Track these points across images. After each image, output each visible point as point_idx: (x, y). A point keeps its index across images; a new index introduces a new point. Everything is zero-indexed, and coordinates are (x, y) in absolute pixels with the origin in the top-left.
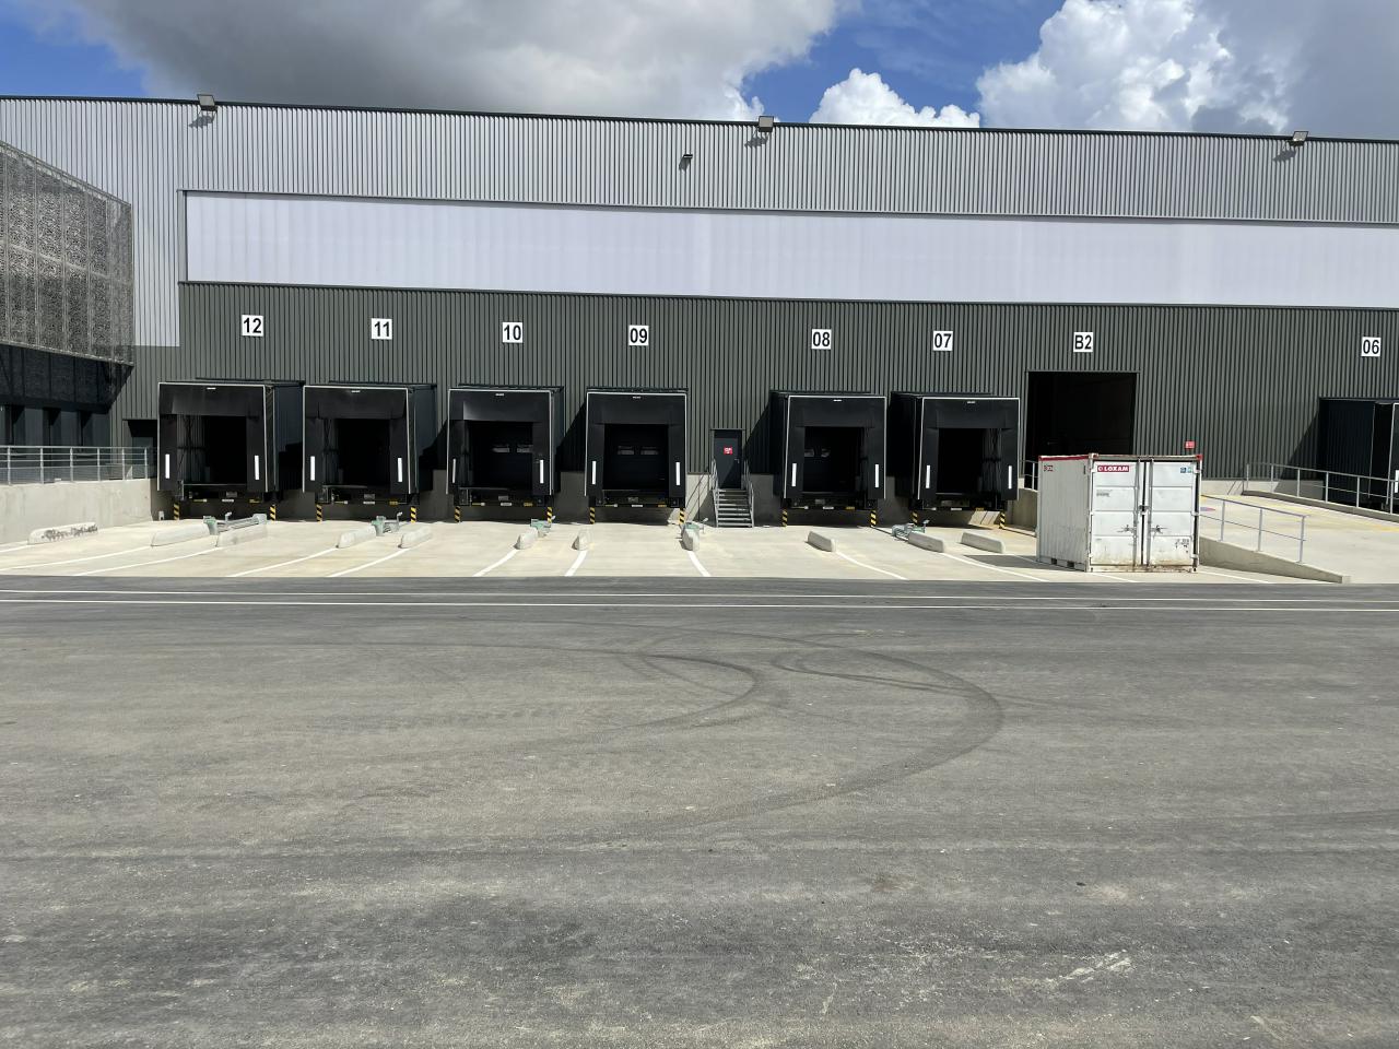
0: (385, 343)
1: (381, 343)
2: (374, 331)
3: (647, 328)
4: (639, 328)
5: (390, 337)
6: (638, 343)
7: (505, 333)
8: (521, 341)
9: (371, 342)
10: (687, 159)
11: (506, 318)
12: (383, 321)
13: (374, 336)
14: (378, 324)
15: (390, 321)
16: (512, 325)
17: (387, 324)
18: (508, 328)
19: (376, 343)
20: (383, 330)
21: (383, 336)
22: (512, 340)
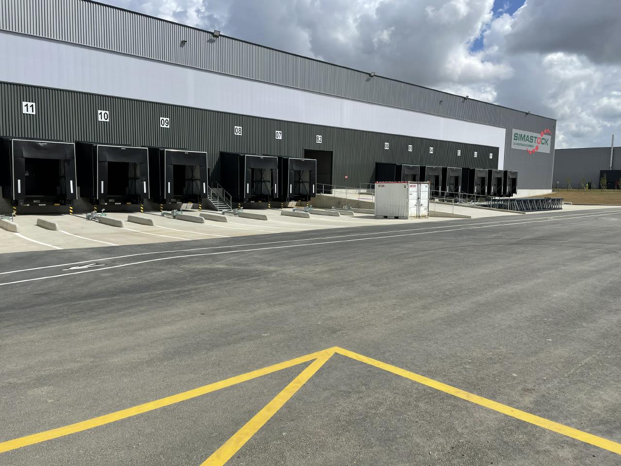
0: (32, 116)
1: (29, 116)
2: (24, 109)
3: (168, 119)
4: (165, 119)
5: (34, 113)
6: (165, 126)
7: (100, 116)
8: (108, 120)
9: (22, 115)
10: (183, 43)
11: (100, 109)
12: (30, 104)
13: (25, 111)
14: (27, 105)
15: (34, 104)
16: (103, 112)
17: (32, 106)
18: (101, 113)
19: (26, 115)
20: (30, 109)
21: (30, 112)
22: (103, 120)
